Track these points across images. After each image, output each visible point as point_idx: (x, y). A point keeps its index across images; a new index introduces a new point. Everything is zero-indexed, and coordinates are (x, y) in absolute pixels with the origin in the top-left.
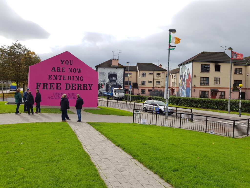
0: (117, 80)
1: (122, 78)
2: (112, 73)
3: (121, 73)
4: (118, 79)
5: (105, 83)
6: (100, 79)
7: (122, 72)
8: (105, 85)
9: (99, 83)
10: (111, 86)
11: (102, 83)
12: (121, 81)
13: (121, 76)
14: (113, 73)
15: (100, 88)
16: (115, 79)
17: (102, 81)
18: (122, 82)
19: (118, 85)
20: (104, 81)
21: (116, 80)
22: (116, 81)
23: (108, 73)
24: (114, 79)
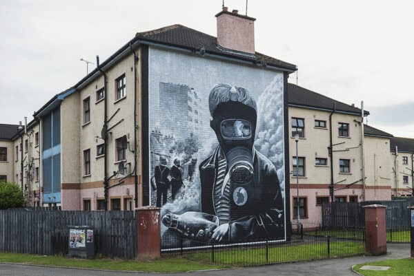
0: (256, 142)
1: (278, 132)
2: (231, 94)
3: (273, 97)
4: (260, 134)
5: (194, 162)
6: (165, 132)
7: (276, 92)
8: (197, 171)
9: (163, 161)
10: (228, 177)
11: (180, 157)
12: (273, 148)
13: (274, 116)
14: (234, 99)
15: (169, 194)
16: (247, 132)
17: (179, 148)
18: (278, 151)
19: (262, 170)
20: (190, 146)
21: (253, 139)
22: (254, 149)
23: (213, 96)
24: (240, 133)
